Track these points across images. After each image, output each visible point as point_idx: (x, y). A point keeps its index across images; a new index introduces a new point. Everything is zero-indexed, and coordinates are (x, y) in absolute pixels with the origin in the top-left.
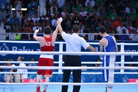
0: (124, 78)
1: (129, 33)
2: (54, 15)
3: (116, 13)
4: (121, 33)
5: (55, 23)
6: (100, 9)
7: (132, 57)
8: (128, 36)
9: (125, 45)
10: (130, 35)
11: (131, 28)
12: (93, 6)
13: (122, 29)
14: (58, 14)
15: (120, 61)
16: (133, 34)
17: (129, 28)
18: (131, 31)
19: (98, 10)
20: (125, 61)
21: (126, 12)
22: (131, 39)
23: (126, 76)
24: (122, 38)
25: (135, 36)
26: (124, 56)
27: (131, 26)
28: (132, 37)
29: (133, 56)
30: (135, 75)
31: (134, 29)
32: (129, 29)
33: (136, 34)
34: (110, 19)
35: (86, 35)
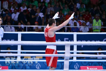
0: (76, 65)
1: (80, 26)
2: (13, 9)
3: (68, 8)
4: (73, 26)
5: (15, 17)
6: (54, 5)
7: (82, 47)
8: (79, 28)
9: (77, 35)
10: (81, 27)
11: (81, 21)
12: (48, 2)
13: (73, 22)
14: (17, 9)
15: (73, 50)
16: (83, 26)
17: (80, 21)
18: (82, 24)
19: (52, 6)
20: (77, 50)
21: (77, 7)
22: (81, 31)
23: (77, 64)
24: (74, 30)
25: (85, 28)
26: (76, 46)
27: (81, 20)
28: (82, 29)
29: (84, 46)
30: (85, 62)
31: (84, 23)
32: (80, 23)
33: (86, 27)
34: (63, 13)
35: (42, 27)
